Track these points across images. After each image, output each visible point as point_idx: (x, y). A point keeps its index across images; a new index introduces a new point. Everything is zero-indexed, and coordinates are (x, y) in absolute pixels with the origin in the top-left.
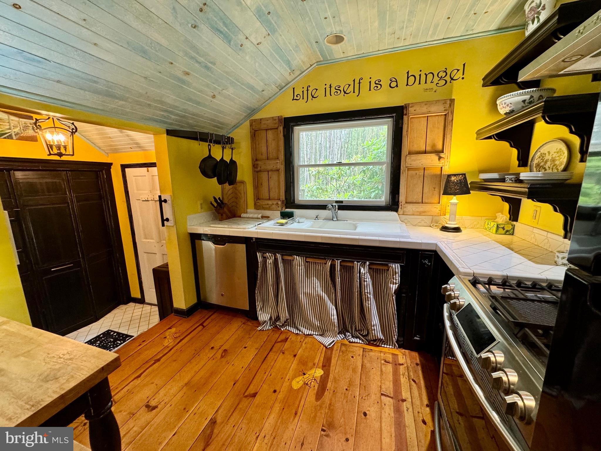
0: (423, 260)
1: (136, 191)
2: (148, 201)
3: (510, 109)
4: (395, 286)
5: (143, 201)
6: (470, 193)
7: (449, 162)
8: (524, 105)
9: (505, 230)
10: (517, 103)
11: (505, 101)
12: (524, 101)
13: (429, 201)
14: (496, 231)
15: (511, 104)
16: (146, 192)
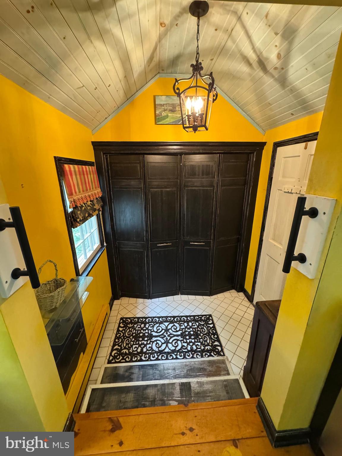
1: (280, 178)
2: (291, 193)
5: (285, 192)
16: (293, 180)
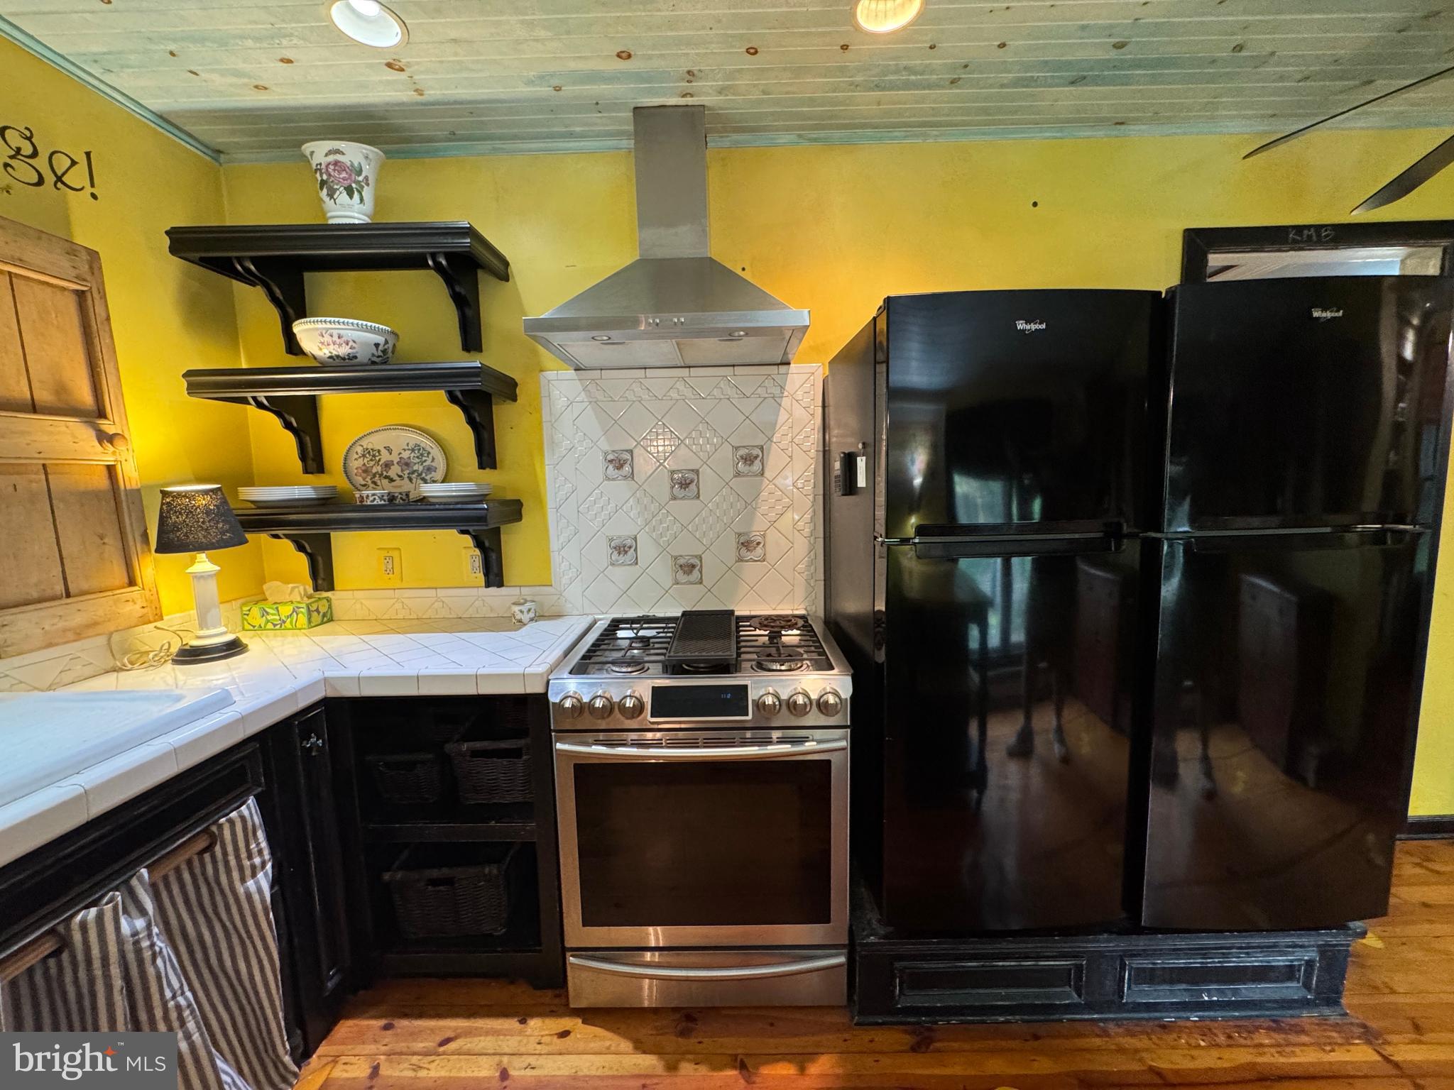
0: (305, 742)
3: (350, 351)
4: (266, 875)
6: (246, 542)
7: (130, 451)
8: (376, 353)
9: (321, 614)
10: (365, 344)
11: (342, 332)
12: (377, 345)
13: (95, 583)
14: (310, 622)
15: (354, 342)
